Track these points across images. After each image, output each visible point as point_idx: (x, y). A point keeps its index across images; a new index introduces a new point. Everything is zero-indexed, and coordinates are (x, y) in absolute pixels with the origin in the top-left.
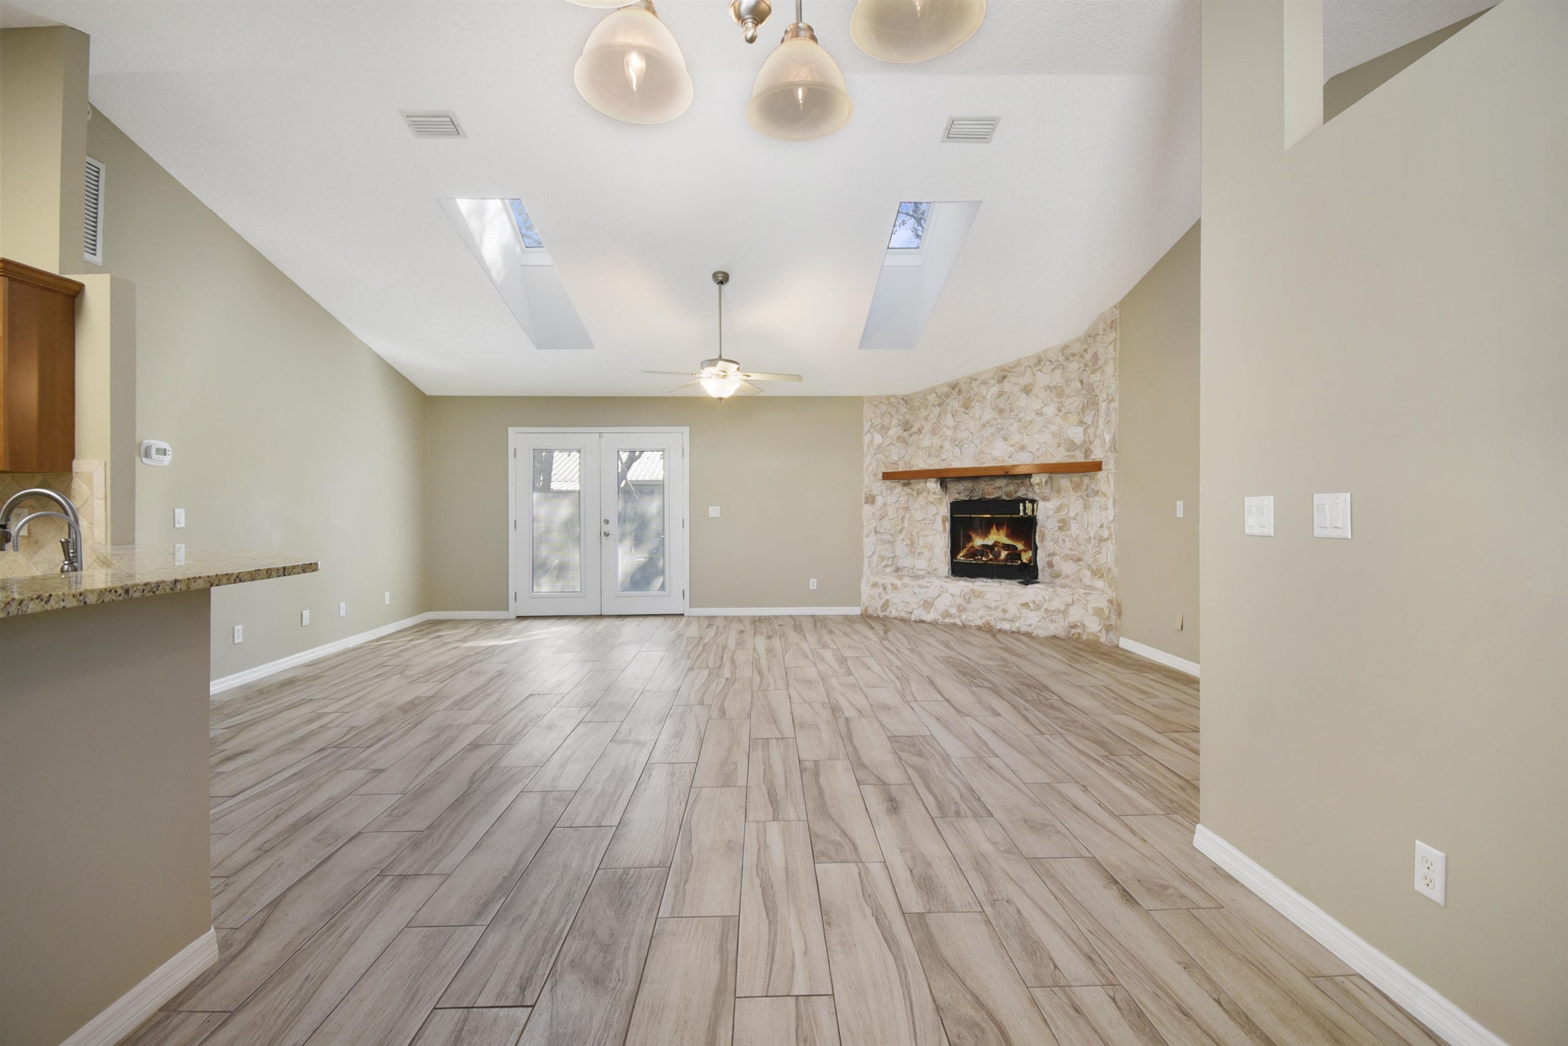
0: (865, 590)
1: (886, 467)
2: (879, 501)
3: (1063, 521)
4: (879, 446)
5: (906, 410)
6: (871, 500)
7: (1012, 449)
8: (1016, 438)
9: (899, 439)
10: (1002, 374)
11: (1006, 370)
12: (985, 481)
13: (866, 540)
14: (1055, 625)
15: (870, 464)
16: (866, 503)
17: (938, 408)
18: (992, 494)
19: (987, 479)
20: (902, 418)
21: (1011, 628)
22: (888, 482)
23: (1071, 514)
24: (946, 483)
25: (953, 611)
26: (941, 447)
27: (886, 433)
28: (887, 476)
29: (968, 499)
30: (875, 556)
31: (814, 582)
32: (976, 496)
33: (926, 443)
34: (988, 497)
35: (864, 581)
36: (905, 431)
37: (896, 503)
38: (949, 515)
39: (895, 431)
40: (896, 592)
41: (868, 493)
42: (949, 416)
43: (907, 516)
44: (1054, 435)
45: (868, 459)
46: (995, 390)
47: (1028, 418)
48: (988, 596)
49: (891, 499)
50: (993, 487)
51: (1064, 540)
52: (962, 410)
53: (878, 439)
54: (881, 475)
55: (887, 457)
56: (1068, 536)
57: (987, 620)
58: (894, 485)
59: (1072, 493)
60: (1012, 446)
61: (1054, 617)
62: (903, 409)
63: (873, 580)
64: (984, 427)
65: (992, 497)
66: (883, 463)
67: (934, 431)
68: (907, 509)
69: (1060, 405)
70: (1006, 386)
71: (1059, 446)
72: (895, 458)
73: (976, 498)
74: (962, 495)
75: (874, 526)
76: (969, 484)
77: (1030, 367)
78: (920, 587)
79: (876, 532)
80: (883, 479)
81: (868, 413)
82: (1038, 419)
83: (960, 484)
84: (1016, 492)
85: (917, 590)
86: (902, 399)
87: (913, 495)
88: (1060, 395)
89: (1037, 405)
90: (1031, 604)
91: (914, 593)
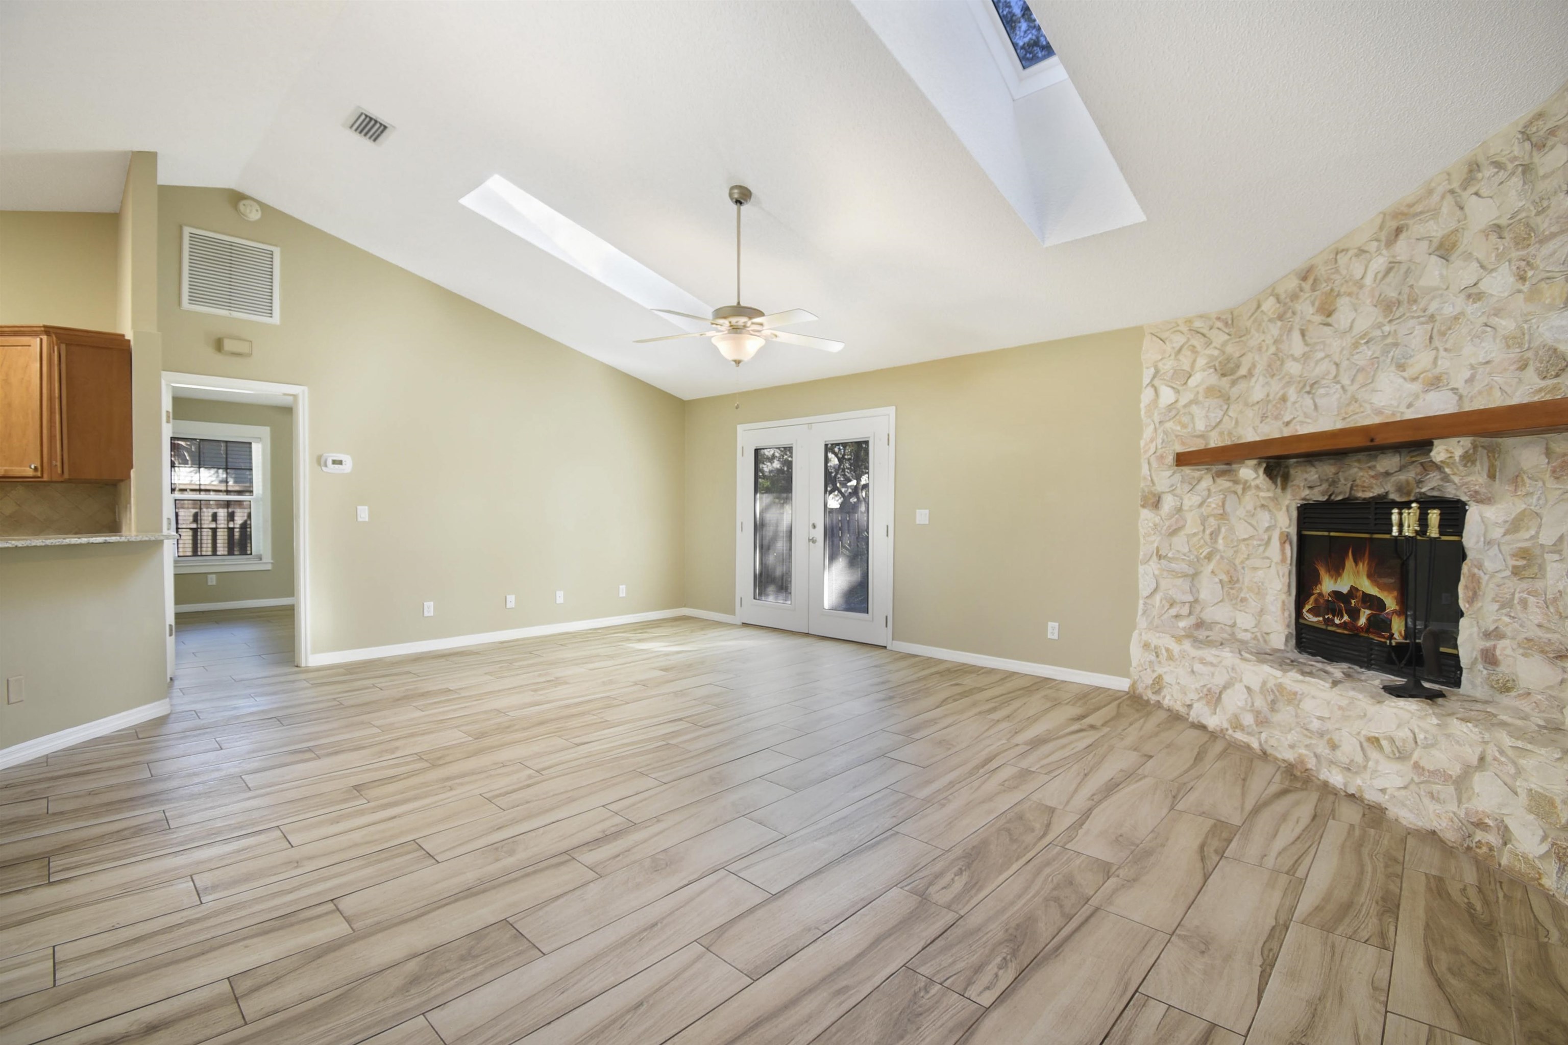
0: (1136, 653)
1: (1183, 443)
2: (1168, 503)
3: (1524, 554)
4: (1171, 407)
5: (1227, 337)
6: (1155, 502)
7: (1416, 387)
8: (1422, 361)
9: (1211, 391)
10: (1394, 224)
11: (1403, 214)
12: (1359, 461)
13: (1141, 569)
14: (1438, 807)
15: (1152, 441)
16: (1143, 506)
17: (1279, 323)
18: (1370, 487)
19: (1361, 456)
20: (1216, 353)
21: (1345, 785)
22: (1187, 470)
23: (1547, 537)
24: (1287, 467)
25: (1248, 719)
26: (1284, 399)
27: (1186, 383)
28: (1182, 460)
29: (1325, 498)
30: (1158, 597)
31: (1053, 629)
32: (1340, 493)
33: (1258, 394)
34: (1360, 494)
35: (1135, 634)
36: (1224, 375)
37: (1201, 505)
38: (1293, 531)
39: (1201, 378)
40: (1171, 662)
41: (1146, 490)
42: (1296, 336)
43: (1223, 530)
44: (1510, 341)
45: (1148, 432)
46: (1379, 263)
47: (1449, 311)
48: (1307, 705)
49: (1191, 501)
50: (1372, 473)
51: (1524, 603)
52: (1318, 318)
53: (1167, 395)
54: (1170, 459)
55: (1184, 426)
56: (1533, 593)
57: (1300, 755)
58: (1197, 474)
59: (1551, 484)
60: (1414, 379)
61: (1436, 788)
62: (1219, 338)
63: (1145, 637)
64: (1356, 347)
65: (1369, 495)
66: (1177, 436)
67: (1274, 368)
68: (1223, 516)
69: (1523, 264)
70: (1402, 248)
71: (1523, 367)
72: (1200, 426)
73: (1340, 498)
74: (1316, 490)
75: (1156, 545)
76: (1328, 469)
77: (1452, 192)
78: (1202, 661)
79: (1160, 557)
80: (1177, 465)
81: (1150, 352)
82: (1471, 309)
83: (1313, 470)
84: (1419, 482)
85: (1198, 667)
86: (1218, 319)
87: (1236, 493)
88: (1521, 242)
89: (1466, 274)
90: (1384, 743)
91: (1193, 671)
